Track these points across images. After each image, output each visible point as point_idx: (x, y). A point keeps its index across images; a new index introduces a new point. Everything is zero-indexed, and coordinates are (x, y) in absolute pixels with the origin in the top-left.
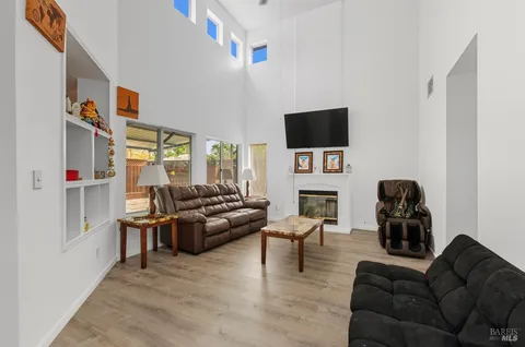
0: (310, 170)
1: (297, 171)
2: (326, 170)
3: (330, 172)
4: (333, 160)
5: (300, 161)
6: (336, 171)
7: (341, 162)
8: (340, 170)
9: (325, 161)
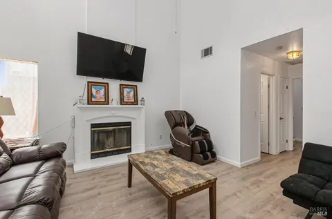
0: (107, 102)
1: (90, 102)
2: (122, 102)
3: (127, 103)
4: (129, 93)
5: (94, 91)
6: (132, 103)
7: (136, 95)
8: (136, 103)
9: (121, 93)
